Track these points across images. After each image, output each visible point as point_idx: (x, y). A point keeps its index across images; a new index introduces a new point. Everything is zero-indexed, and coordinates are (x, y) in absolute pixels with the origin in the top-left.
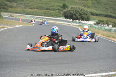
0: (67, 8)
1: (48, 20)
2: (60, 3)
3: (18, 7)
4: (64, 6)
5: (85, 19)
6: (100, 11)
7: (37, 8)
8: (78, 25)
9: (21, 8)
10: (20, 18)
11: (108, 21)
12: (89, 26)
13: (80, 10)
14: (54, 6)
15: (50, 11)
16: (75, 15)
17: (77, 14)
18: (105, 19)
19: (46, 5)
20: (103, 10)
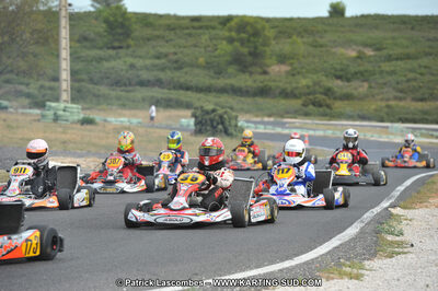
3: (373, 96)
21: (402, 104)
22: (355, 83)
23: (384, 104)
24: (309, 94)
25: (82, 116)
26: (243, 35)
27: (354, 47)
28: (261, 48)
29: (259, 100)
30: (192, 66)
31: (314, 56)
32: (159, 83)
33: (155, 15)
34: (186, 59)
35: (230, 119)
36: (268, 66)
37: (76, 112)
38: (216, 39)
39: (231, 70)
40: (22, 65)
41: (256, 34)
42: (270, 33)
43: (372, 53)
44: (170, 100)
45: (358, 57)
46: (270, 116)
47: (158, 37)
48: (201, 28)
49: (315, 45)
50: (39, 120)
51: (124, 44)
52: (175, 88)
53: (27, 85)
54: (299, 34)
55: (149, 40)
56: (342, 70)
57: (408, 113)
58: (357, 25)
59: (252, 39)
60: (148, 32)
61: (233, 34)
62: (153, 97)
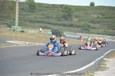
21: (109, 30)
22: (96, 24)
23: (104, 30)
24: (83, 27)
25: (21, 30)
26: (66, 10)
27: (97, 14)
28: (71, 14)
29: (70, 28)
30: (52, 18)
31: (85, 17)
32: (43, 22)
33: (43, 4)
34: (50, 16)
35: (61, 32)
36: (73, 19)
37: (19, 29)
38: (59, 11)
39: (63, 19)
40: (5, 15)
41: (70, 10)
42: (73, 10)
43: (101, 16)
44: (45, 27)
45: (97, 17)
46: (72, 32)
47: (43, 9)
48: (55, 7)
49: (86, 14)
50: (9, 31)
51: (34, 11)
52: (47, 23)
53: (7, 21)
54: (82, 10)
55: (40, 10)
56: (93, 20)
57: (110, 33)
58: (97, 9)
59: (69, 11)
60: (41, 8)
61: (64, 10)
62: (41, 26)
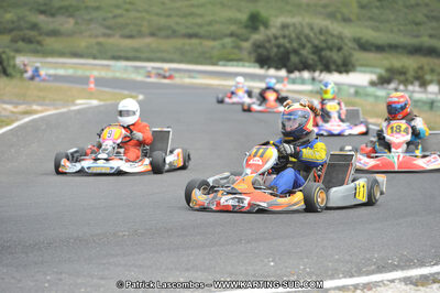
0: (266, 25)
1: (193, 78)
2: (239, 11)
4: (255, 21)
5: (333, 67)
6: (392, 31)
7: (153, 35)
8: (311, 92)
9: (90, 36)
10: (87, 73)
11: (421, 68)
12: (352, 90)
13: (315, 34)
14: (217, 22)
15: (201, 44)
16: (296, 52)
17: (304, 47)
18: (411, 63)
19: (184, 21)
20: (402, 28)
